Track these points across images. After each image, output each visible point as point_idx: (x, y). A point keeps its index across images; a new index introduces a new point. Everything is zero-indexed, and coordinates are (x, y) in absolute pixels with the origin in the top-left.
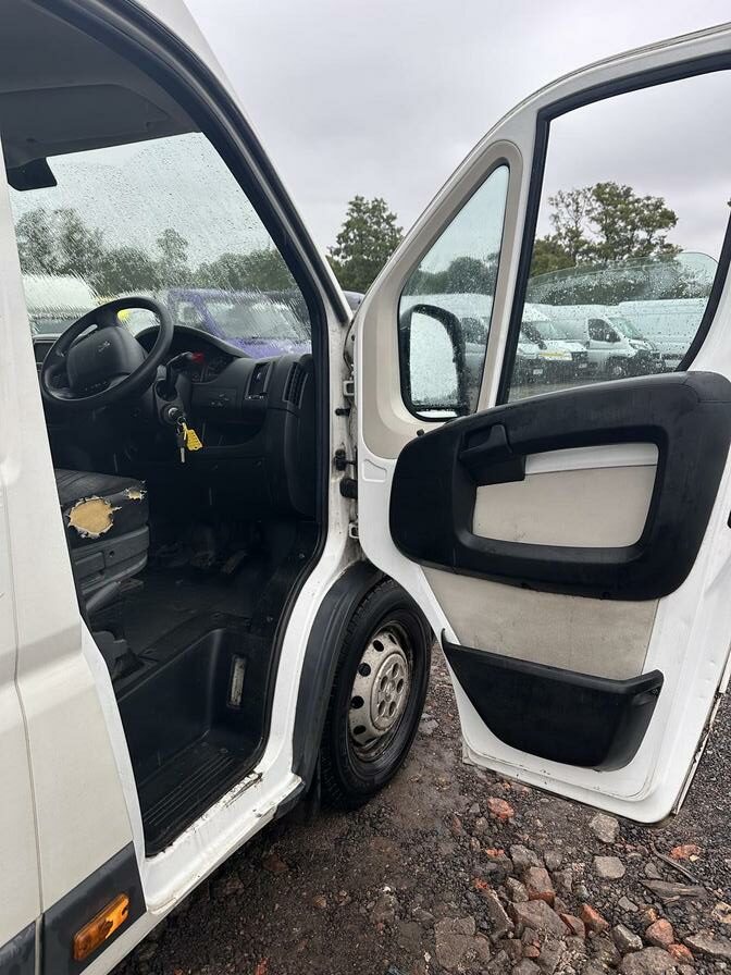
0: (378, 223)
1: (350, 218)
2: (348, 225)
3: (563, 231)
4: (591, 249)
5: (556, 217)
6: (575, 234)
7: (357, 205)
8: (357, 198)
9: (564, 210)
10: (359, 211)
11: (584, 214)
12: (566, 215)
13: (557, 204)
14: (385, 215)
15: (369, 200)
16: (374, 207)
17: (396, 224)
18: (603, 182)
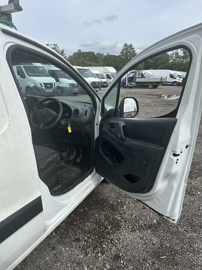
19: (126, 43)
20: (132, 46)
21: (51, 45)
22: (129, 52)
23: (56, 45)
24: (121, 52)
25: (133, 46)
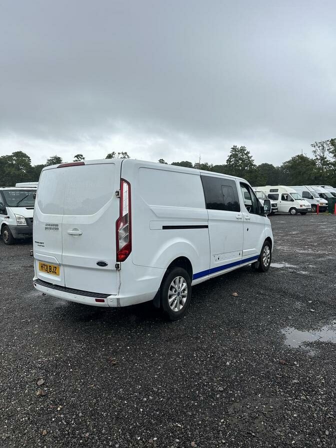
0: (243, 155)
1: (231, 154)
2: (231, 156)
3: (319, 157)
4: (330, 163)
5: (315, 152)
6: (323, 158)
7: (234, 149)
8: (234, 146)
9: (318, 149)
10: (235, 151)
11: (326, 150)
12: (319, 151)
13: (315, 147)
14: (245, 152)
15: (239, 146)
16: (241, 150)
17: (249, 155)
18: (333, 138)
19: (235, 146)
20: (245, 150)
21: (119, 153)
22: (240, 159)
23: (126, 153)
24: (227, 160)
25: (248, 150)
